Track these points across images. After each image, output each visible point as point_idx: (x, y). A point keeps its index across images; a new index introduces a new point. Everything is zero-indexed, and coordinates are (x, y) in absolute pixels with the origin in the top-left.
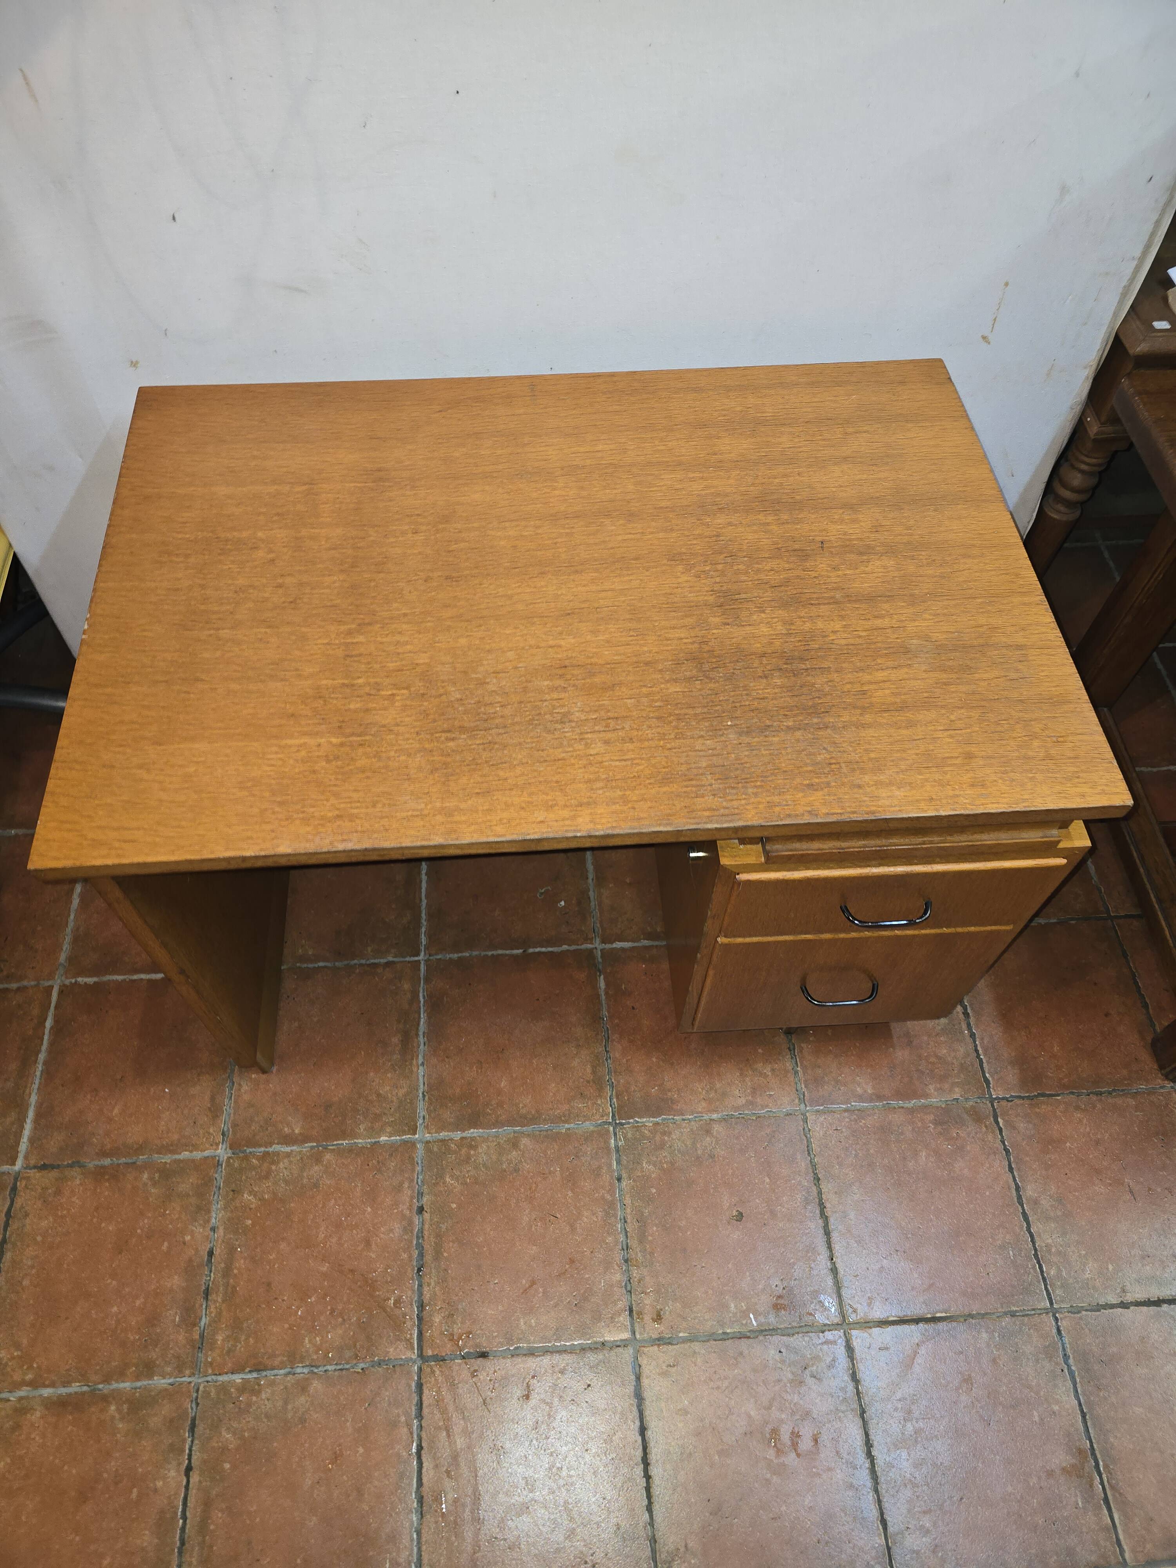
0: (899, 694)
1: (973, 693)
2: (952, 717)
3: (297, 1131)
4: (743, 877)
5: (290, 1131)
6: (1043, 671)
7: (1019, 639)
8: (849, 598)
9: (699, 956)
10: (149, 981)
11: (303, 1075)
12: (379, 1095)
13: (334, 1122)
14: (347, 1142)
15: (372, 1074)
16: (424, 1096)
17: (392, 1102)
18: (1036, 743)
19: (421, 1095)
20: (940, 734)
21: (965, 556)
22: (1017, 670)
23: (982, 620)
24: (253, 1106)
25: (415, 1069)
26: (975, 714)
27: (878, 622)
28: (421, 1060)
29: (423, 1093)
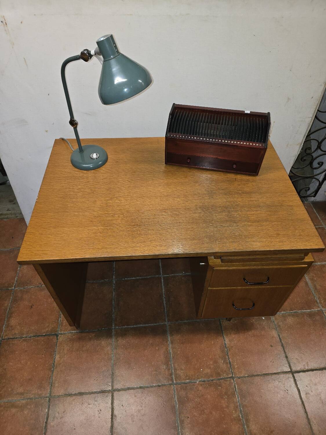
0: (258, 217)
1: (279, 218)
2: (273, 224)
4: (215, 268)
6: (298, 212)
7: (291, 204)
8: (243, 193)
9: (203, 294)
18: (297, 231)
20: (270, 229)
21: (274, 182)
22: (290, 212)
23: (280, 199)
26: (279, 223)
27: (252, 199)
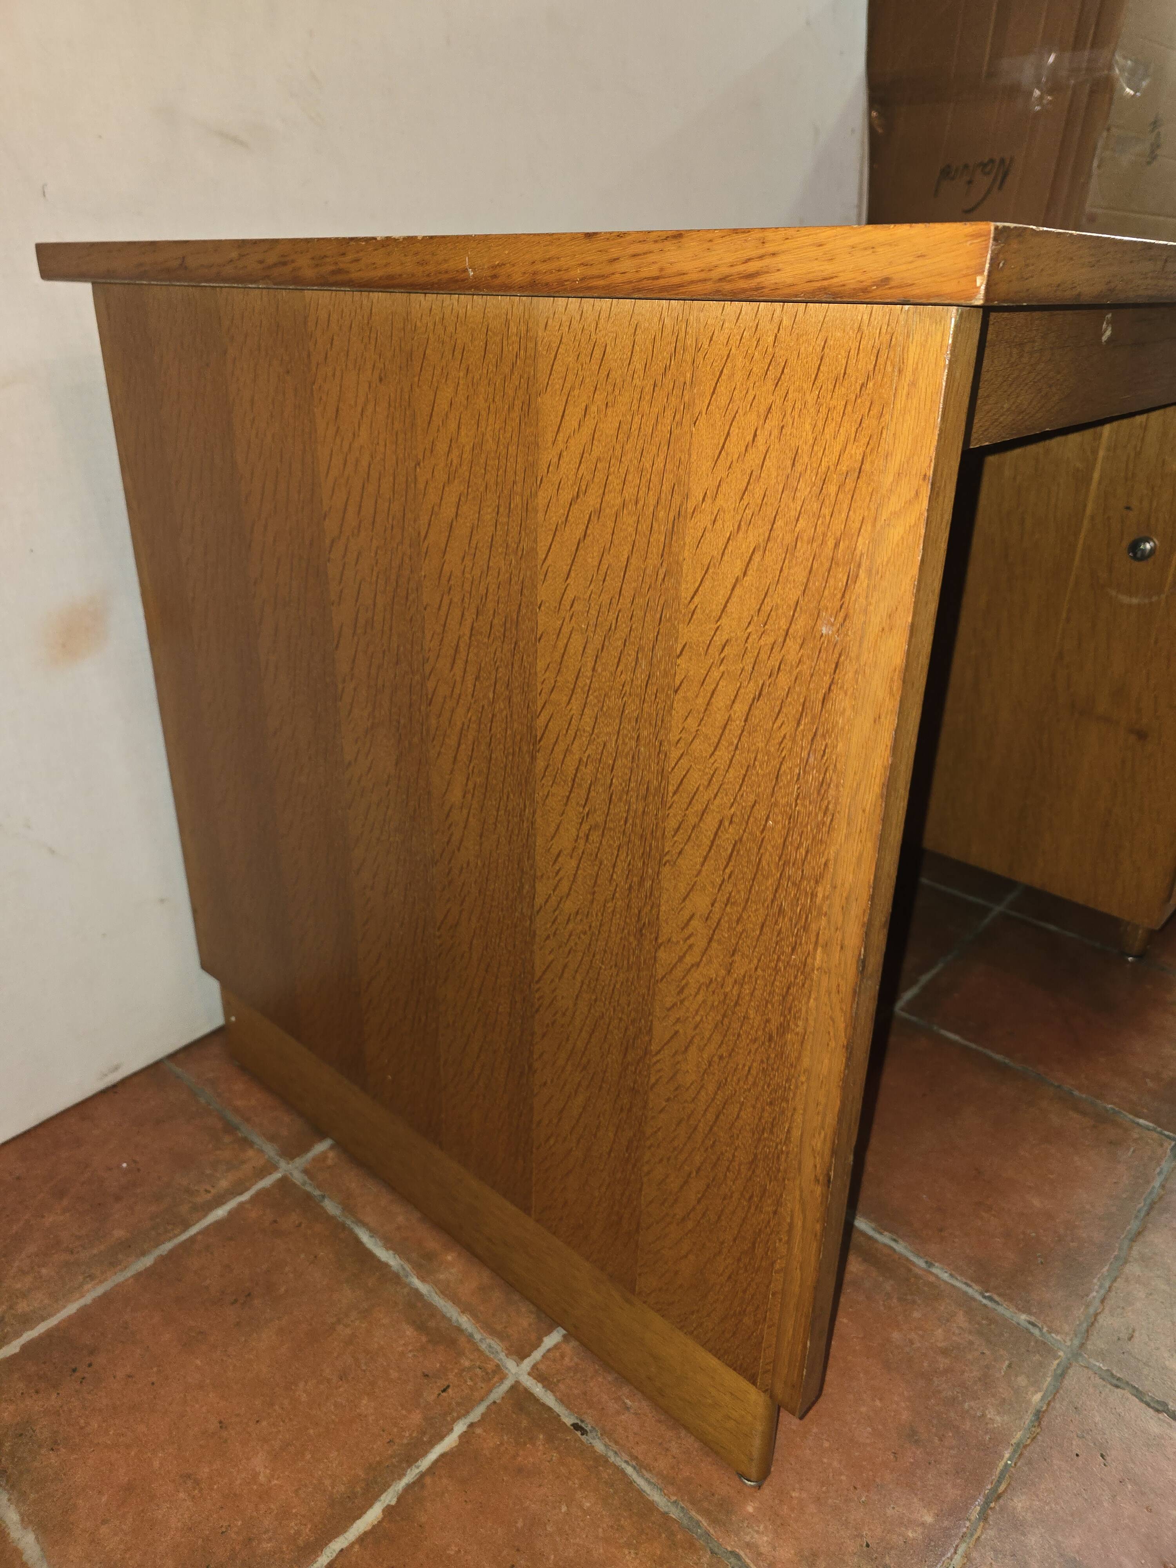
3: (929, 1519)
5: (920, 1530)
10: (362, 1539)
11: (815, 1430)
12: (945, 1352)
13: (952, 1448)
14: (1007, 1455)
15: (896, 1335)
16: (990, 1299)
17: (971, 1343)
19: (985, 1301)
24: (815, 1555)
25: (932, 1279)
28: (921, 1263)
29: (985, 1297)
